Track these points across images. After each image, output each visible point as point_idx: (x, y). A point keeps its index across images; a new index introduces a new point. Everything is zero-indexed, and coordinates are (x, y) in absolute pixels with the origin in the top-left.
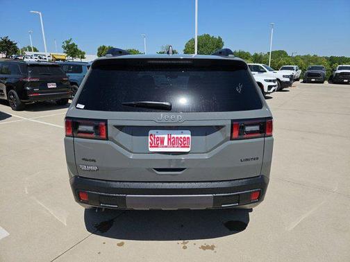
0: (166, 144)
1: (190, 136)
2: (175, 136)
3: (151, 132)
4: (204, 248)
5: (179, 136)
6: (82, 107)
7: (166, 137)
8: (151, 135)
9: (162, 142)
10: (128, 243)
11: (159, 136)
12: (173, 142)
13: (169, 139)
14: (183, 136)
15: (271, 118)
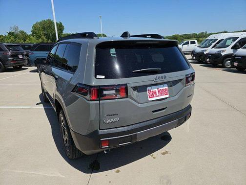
0: (158, 94)
1: (167, 87)
2: (161, 89)
3: (148, 88)
4: (164, 154)
5: (163, 88)
6: (103, 77)
7: (157, 90)
8: (149, 90)
9: (156, 93)
10: (121, 168)
11: (153, 90)
12: (161, 92)
13: (159, 91)
14: (164, 88)
15: (194, 73)
